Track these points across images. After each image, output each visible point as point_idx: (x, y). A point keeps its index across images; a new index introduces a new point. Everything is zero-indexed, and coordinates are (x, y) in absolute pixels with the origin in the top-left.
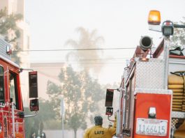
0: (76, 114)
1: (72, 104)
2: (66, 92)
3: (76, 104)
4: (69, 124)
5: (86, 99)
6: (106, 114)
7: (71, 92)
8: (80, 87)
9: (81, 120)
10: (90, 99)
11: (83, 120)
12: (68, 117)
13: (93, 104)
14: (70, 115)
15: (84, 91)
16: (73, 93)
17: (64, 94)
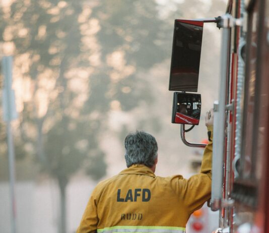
0: (66, 120)
1: (48, 81)
2: (23, 32)
3: (63, 82)
4: (37, 159)
5: (103, 58)
6: (175, 120)
7: (42, 32)
8: (79, 10)
9: (82, 145)
10: (117, 58)
11: (93, 145)
12: (31, 132)
13: (132, 78)
14: (39, 122)
15: (94, 26)
16: (51, 37)
17: (17, 41)
